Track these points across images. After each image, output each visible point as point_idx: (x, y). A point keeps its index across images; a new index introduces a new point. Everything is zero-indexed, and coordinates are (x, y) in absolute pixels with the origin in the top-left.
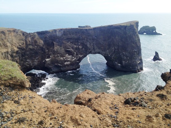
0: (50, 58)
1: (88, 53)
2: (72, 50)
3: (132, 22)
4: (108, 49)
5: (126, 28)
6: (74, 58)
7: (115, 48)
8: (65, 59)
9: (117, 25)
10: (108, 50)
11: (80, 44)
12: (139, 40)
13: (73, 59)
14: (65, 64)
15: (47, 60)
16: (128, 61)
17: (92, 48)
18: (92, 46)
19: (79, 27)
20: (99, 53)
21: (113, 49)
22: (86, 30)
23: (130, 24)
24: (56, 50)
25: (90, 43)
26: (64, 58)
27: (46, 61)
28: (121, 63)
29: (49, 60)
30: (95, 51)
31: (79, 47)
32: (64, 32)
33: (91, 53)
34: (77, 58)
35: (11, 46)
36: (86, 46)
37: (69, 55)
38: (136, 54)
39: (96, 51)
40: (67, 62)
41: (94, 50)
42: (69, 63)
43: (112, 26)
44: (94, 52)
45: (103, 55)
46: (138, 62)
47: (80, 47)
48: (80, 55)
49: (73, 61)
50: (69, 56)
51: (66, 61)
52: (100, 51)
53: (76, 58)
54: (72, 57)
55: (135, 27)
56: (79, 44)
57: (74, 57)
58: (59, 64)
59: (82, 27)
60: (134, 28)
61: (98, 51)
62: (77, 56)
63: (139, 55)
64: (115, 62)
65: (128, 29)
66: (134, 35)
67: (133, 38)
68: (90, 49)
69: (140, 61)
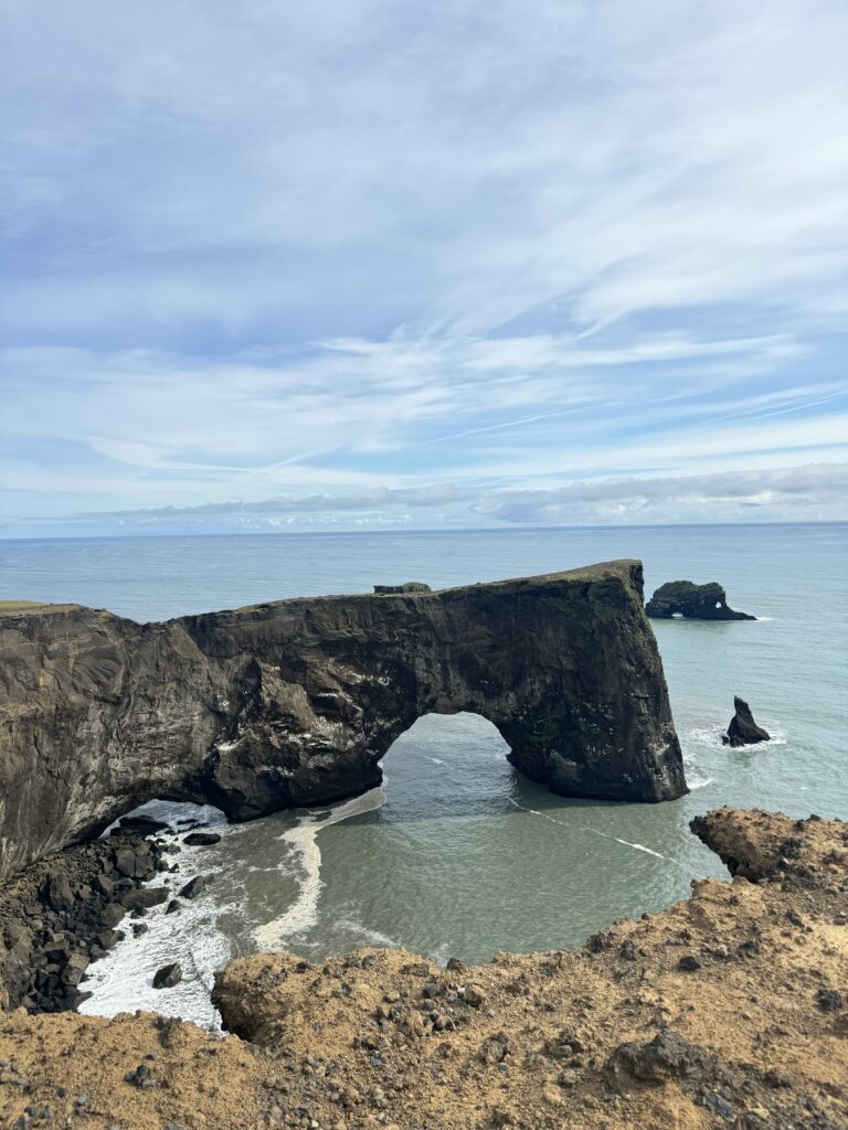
0: (240, 737)
1: (419, 708)
3: (612, 564)
4: (511, 689)
5: (587, 589)
6: (351, 737)
7: (544, 682)
8: (311, 741)
9: (549, 579)
10: (512, 695)
11: (382, 670)
12: (653, 644)
13: (347, 738)
14: (311, 764)
15: (225, 748)
16: (613, 745)
17: (439, 686)
18: (438, 677)
19: (378, 589)
20: (471, 707)
21: (537, 686)
22: (409, 603)
23: (606, 575)
24: (267, 700)
25: (427, 660)
26: (308, 736)
27: (217, 754)
28: (580, 757)
29: (232, 747)
30: (451, 699)
31: (375, 682)
32: (308, 615)
33: (432, 707)
34: (367, 735)
35: (55, 687)
36: (412, 676)
37: (331, 718)
39: (456, 697)
40: (318, 757)
41: (450, 694)
42: (328, 759)
43: (524, 582)
44: (448, 702)
45: (492, 715)
46: (660, 752)
47: (380, 680)
48: (381, 722)
49: (350, 750)
50: (330, 728)
51: (315, 751)
52: (475, 697)
53: (361, 735)
54: (345, 728)
55: (627, 588)
56: (379, 666)
57: (354, 728)
58: (279, 769)
59: (390, 590)
60: (625, 593)
61: (469, 699)
62: (369, 725)
63: (657, 716)
64: (548, 753)
65: (600, 597)
66: (630, 622)
67: (622, 635)
68: (427, 691)
69: (667, 746)
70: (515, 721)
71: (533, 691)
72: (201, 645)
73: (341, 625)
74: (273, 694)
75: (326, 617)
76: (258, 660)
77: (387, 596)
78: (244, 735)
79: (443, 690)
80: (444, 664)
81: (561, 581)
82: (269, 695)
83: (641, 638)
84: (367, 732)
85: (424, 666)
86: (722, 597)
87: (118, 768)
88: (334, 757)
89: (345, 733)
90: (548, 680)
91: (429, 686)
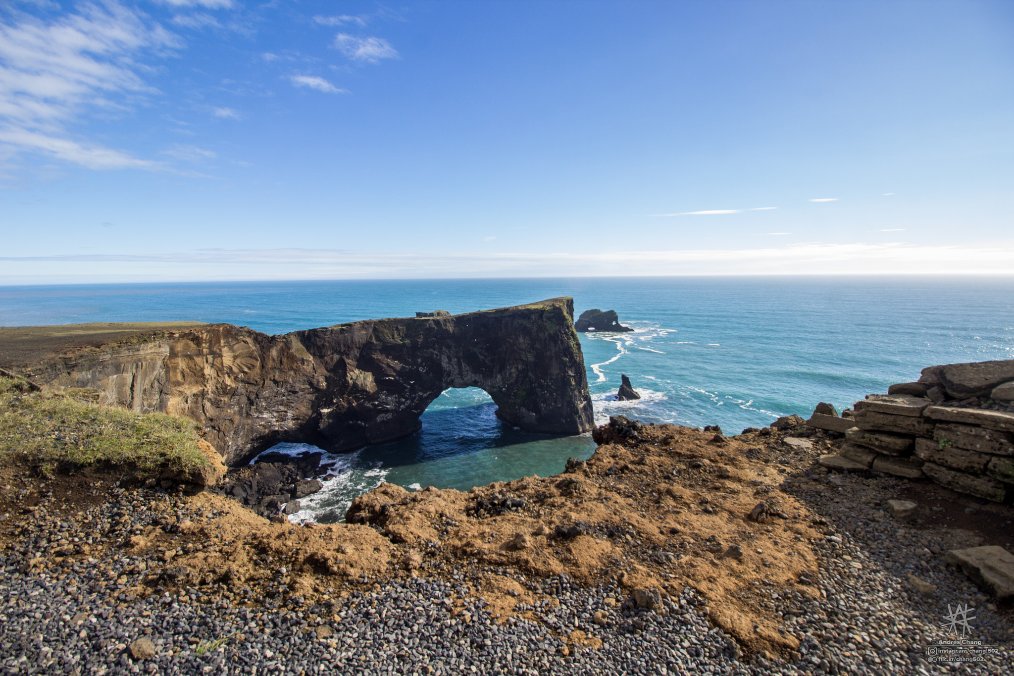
0: (333, 404)
1: (444, 385)
2: (397, 378)
3: (556, 300)
4: (498, 372)
5: (542, 314)
6: (403, 403)
7: (517, 368)
8: (378, 405)
9: (520, 308)
10: (499, 376)
11: (422, 362)
12: (578, 345)
13: (400, 403)
14: (379, 419)
15: (325, 411)
16: (556, 402)
17: (456, 372)
18: (455, 366)
19: (419, 314)
20: (475, 384)
21: (513, 370)
22: (437, 322)
23: (553, 305)
24: (351, 382)
25: (449, 357)
26: (376, 403)
27: (321, 413)
28: (537, 410)
29: (329, 410)
30: (463, 379)
31: (417, 369)
32: (375, 330)
33: (452, 384)
34: (413, 401)
35: (216, 375)
36: (440, 365)
37: (390, 393)
38: (573, 383)
39: (466, 379)
40: (383, 415)
41: (462, 376)
42: (390, 416)
43: (506, 310)
44: (461, 381)
45: (487, 388)
46: (581, 406)
47: (420, 369)
48: (421, 394)
49: (403, 410)
50: (389, 398)
51: (381, 411)
52: (478, 377)
53: (409, 402)
54: (399, 398)
55: (565, 314)
56: (419, 360)
57: (404, 397)
58: (360, 422)
59: (425, 315)
60: (564, 316)
61: (473, 379)
62: (414, 396)
63: (580, 386)
64: (519, 409)
65: (549, 319)
66: (566, 333)
67: (562, 341)
68: (449, 375)
69: (585, 402)
70: (501, 390)
71: (511, 373)
72: (308, 349)
73: (396, 336)
74: (354, 378)
75: (386, 331)
76: (344, 357)
77: (423, 318)
78: (336, 403)
79: (458, 374)
80: (459, 359)
81: (528, 309)
82: (351, 379)
83: (572, 343)
84: (413, 400)
85: (447, 360)
86: (616, 319)
88: (393, 415)
89: (399, 400)
90: (520, 367)
91: (450, 371)
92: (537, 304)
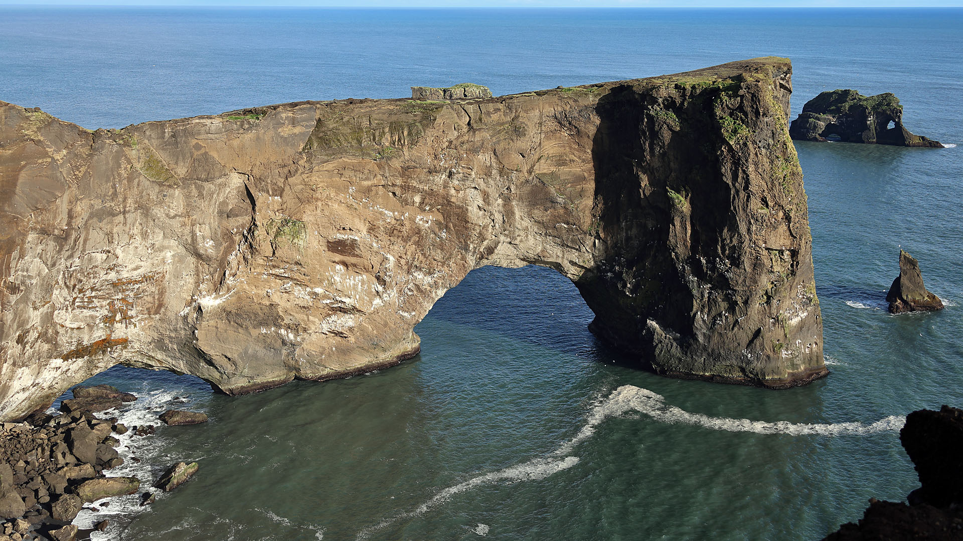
0: (229, 290)
1: (471, 258)
2: (367, 237)
6: (379, 294)
8: (325, 297)
11: (423, 203)
13: (373, 295)
14: (325, 327)
15: (209, 303)
16: (732, 313)
18: (499, 217)
21: (634, 231)
25: (486, 197)
26: (319, 290)
27: (199, 307)
29: (218, 302)
30: (516, 246)
31: (412, 220)
34: (400, 292)
37: (352, 270)
38: (778, 268)
39: (522, 245)
40: (335, 317)
41: (514, 239)
42: (349, 321)
46: (795, 321)
47: (420, 218)
48: (419, 275)
49: (377, 311)
50: (350, 281)
51: (329, 311)
52: (549, 245)
53: (393, 292)
54: (370, 282)
55: (769, 99)
56: (417, 199)
57: (382, 282)
58: (283, 331)
60: (766, 105)
61: (540, 247)
62: (404, 279)
63: (794, 274)
64: (643, 322)
69: (804, 315)
72: (172, 164)
73: (365, 141)
75: (344, 129)
78: (234, 287)
80: (507, 200)
81: (676, 86)
82: (267, 234)
84: (401, 287)
85: (479, 202)
86: (895, 114)
87: (68, 324)
88: (356, 319)
89: (369, 287)
90: (650, 225)
91: (485, 227)
92: (700, 73)
